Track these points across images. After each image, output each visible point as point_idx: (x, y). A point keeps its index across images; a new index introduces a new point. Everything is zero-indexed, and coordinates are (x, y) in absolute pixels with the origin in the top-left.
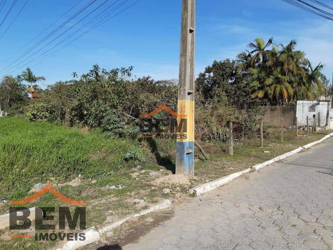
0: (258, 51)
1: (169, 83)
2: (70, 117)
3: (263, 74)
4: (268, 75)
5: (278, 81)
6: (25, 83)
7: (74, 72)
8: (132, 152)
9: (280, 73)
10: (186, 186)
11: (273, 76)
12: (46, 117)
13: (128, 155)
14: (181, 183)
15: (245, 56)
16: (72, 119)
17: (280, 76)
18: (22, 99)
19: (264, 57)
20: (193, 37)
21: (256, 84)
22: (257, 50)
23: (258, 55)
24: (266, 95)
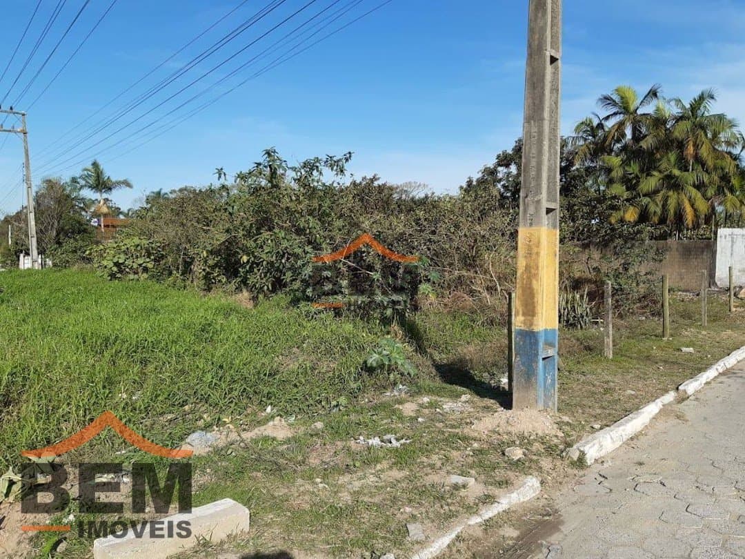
0: (622, 115)
1: (398, 190)
2: (204, 270)
3: (634, 168)
4: (648, 169)
5: (672, 183)
6: (88, 194)
7: (220, 168)
8: (385, 352)
9: (675, 165)
10: (556, 441)
11: (660, 172)
12: (146, 270)
13: (374, 360)
14: (540, 434)
15: (592, 128)
16: (208, 273)
17: (676, 172)
18: (85, 229)
19: (634, 130)
20: (555, 73)
21: (618, 189)
22: (620, 114)
23: (621, 125)
24: (644, 217)
